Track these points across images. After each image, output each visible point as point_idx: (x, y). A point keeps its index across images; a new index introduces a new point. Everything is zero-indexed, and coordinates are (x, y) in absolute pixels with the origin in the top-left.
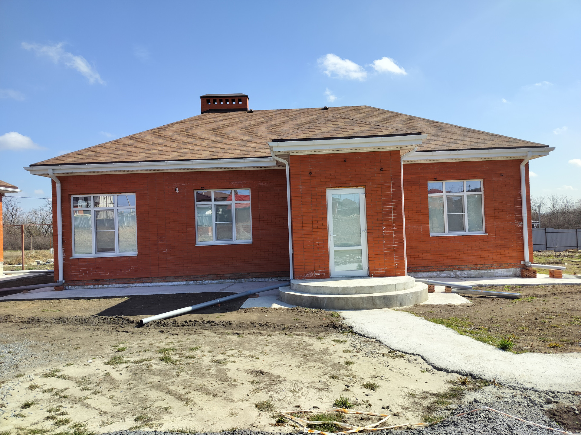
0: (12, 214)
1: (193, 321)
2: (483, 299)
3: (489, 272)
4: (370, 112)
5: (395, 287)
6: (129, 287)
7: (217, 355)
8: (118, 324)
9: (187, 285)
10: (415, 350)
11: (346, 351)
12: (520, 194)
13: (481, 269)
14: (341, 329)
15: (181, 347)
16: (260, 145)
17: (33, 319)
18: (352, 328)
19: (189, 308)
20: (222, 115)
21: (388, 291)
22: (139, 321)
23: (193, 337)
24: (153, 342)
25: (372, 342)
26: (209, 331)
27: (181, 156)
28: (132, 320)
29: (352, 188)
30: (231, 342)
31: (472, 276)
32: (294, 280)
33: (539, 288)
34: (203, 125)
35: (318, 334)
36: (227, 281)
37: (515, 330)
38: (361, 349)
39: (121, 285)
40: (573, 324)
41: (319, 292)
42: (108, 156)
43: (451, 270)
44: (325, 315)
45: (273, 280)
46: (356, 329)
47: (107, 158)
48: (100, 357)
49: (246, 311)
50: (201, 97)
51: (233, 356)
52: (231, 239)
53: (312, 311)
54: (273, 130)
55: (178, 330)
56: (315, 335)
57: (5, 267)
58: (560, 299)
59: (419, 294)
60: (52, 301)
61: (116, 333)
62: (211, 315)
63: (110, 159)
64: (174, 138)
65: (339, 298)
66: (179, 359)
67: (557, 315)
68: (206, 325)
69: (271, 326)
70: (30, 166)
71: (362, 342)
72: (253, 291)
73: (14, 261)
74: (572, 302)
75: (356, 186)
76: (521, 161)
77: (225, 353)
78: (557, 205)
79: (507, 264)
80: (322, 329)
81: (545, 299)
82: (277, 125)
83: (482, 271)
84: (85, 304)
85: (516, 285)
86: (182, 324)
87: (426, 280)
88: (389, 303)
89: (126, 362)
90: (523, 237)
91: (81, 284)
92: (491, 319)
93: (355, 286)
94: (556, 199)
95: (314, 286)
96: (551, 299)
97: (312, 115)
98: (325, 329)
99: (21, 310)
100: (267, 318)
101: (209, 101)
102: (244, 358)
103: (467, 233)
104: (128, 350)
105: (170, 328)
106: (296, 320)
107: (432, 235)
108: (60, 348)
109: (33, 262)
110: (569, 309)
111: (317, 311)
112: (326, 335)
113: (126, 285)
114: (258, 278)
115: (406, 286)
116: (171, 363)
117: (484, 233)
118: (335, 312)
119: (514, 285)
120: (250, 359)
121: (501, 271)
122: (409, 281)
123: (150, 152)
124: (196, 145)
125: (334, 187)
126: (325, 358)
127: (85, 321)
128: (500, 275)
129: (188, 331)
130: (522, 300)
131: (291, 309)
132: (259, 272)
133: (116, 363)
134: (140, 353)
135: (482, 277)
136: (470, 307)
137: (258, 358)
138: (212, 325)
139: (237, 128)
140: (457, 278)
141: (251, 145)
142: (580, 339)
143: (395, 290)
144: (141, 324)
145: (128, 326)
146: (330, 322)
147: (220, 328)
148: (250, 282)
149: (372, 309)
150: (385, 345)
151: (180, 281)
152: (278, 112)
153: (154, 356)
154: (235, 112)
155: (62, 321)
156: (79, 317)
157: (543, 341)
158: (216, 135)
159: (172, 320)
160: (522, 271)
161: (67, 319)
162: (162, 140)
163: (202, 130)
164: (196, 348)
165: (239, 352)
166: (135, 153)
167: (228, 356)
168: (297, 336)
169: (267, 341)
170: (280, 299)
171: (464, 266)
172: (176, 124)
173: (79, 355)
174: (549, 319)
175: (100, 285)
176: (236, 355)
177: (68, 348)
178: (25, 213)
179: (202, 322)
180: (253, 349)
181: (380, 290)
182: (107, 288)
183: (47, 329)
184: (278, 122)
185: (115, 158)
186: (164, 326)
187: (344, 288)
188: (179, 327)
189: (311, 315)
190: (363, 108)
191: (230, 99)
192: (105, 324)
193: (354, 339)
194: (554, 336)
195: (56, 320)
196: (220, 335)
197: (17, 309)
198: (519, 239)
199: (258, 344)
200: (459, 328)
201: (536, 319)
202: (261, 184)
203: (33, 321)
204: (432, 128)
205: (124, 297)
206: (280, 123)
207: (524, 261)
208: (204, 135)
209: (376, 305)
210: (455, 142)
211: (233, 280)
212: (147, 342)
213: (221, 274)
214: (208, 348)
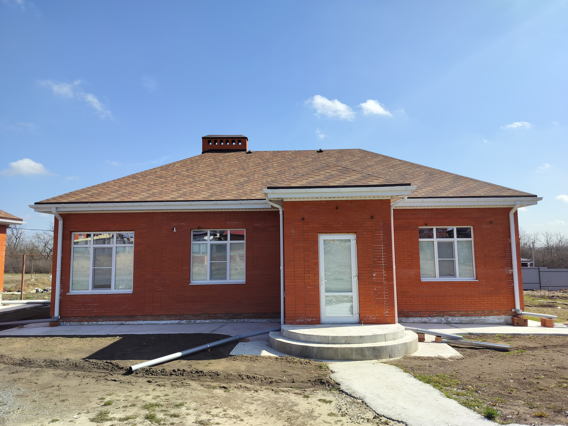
0: (16, 237)
1: (182, 370)
2: (473, 351)
3: (480, 319)
4: (364, 155)
5: (385, 337)
6: (123, 324)
7: (202, 414)
8: (107, 370)
9: (180, 324)
10: (399, 416)
11: (331, 414)
12: (510, 242)
13: (472, 316)
14: (329, 385)
15: (167, 402)
16: (257, 187)
17: (25, 360)
18: (339, 384)
19: (179, 354)
20: (222, 155)
21: (378, 341)
22: (129, 368)
23: (180, 390)
24: (140, 395)
25: (358, 403)
26: (197, 382)
27: (180, 197)
28: (122, 366)
29: (343, 234)
30: (217, 398)
31: (463, 322)
32: (285, 326)
33: (530, 338)
34: (203, 165)
35: (305, 390)
36: (219, 321)
37: (502, 392)
38: (347, 412)
39: (115, 323)
40: (561, 386)
41: (308, 341)
42: (110, 195)
43: (442, 316)
44: (314, 367)
45: (264, 321)
46: (343, 386)
47: (109, 197)
48: (86, 411)
49: (235, 358)
50: (203, 138)
51: (218, 416)
52: (225, 278)
53: (301, 362)
54: (269, 171)
55: (166, 380)
56: (302, 392)
57: (4, 294)
58: (551, 353)
59: (409, 345)
60: (46, 338)
61: (105, 381)
62: (200, 362)
63: (112, 199)
64: (175, 178)
65: (328, 348)
66: (164, 417)
67: (546, 375)
68: (194, 375)
69: (258, 379)
70: (35, 204)
71: (348, 403)
72: (243, 335)
73: (14, 288)
74: (562, 358)
75: (347, 233)
76: (510, 209)
77: (210, 412)
78: (551, 241)
79: (498, 311)
80: (309, 384)
81: (536, 352)
82: (274, 167)
83: (473, 318)
84: (78, 344)
85: (506, 334)
86: (170, 373)
87: (416, 329)
88: (378, 354)
89: (111, 420)
90: (513, 284)
91: (76, 320)
92: (479, 377)
93: (345, 336)
94: (550, 235)
95: (304, 334)
96: (541, 353)
97: (307, 157)
98: (313, 384)
99: (14, 350)
100: (256, 368)
101: (209, 142)
102: (229, 419)
103: (458, 279)
104: (114, 404)
105: (158, 377)
106: (284, 372)
107: (423, 279)
108: (48, 399)
109: (32, 289)
110: (558, 367)
111: (306, 362)
112: (313, 393)
113: (120, 322)
114: (250, 318)
115: (396, 336)
116: (155, 422)
117: (474, 280)
118: (324, 363)
119: (504, 334)
120: (234, 420)
121: (492, 318)
122: (399, 331)
123: (151, 192)
124: (195, 186)
125: (326, 233)
126: (309, 422)
127: (76, 366)
128: (492, 322)
129: (176, 381)
130: (511, 353)
131: (280, 359)
132: (251, 313)
133: (101, 420)
134: (126, 408)
135: (473, 323)
136: (460, 361)
137: (242, 420)
138: (199, 376)
139: (236, 169)
140: (449, 324)
141: (248, 186)
142: (567, 406)
143: (385, 340)
144: (130, 371)
145: (117, 373)
146: (317, 375)
147: (207, 380)
148: (242, 322)
149: (361, 360)
150: (371, 408)
151: (172, 320)
152: (275, 154)
153: (139, 412)
154: (234, 153)
155: (53, 364)
156: (70, 361)
157: (530, 407)
158: (215, 176)
159: (160, 368)
160: (513, 319)
161: (58, 363)
162: (163, 180)
163: (202, 170)
164: (181, 405)
165: (224, 411)
166: (136, 193)
167: (213, 416)
168: (283, 393)
169: (253, 398)
170: (271, 346)
171: (455, 312)
172: (177, 164)
173: (65, 409)
174: (538, 379)
175: (94, 321)
176: (221, 415)
177: (55, 400)
178: (29, 237)
179: (190, 372)
180: (238, 408)
181: (370, 341)
182: (101, 325)
183: (37, 374)
184: (275, 164)
185: (116, 198)
186: (152, 375)
187: (334, 338)
188: (167, 376)
189: (300, 366)
190: (357, 151)
191: (230, 140)
192: (95, 369)
193: (340, 399)
194: (541, 400)
195: (47, 363)
196: (206, 388)
197: (11, 347)
198: (510, 286)
199: (244, 401)
200: (447, 388)
201: (525, 379)
202: (257, 225)
203: (26, 363)
204: (423, 173)
205: (116, 336)
206: (277, 164)
207: (515, 308)
208: (204, 176)
209: (365, 356)
210: (445, 189)
211: (225, 320)
212: (134, 394)
213: (213, 314)
214: (193, 405)
